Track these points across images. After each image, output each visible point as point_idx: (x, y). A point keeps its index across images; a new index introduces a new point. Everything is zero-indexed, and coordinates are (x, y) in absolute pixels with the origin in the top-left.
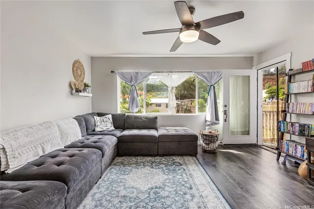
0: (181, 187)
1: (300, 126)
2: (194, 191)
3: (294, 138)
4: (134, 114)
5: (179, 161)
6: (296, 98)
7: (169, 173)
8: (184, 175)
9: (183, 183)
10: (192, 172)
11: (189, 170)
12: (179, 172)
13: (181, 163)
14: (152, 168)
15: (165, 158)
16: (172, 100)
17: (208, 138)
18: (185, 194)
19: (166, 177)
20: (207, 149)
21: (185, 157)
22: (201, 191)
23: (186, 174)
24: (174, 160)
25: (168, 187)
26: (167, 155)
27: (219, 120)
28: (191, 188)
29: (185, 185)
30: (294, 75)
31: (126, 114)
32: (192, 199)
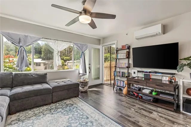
0: (81, 120)
1: (122, 72)
2: (90, 119)
3: (119, 78)
4: (22, 72)
5: (70, 103)
6: (119, 60)
7: (68, 113)
8: (79, 111)
9: (81, 116)
10: (82, 107)
11: (80, 107)
12: (74, 110)
13: (72, 104)
14: (52, 114)
15: (58, 104)
16: (58, 60)
17: (83, 84)
18: (87, 123)
19: (67, 117)
20: (83, 91)
21: (72, 99)
22: (94, 117)
23: (79, 110)
24: (65, 103)
25: (73, 123)
26: (59, 101)
27: (86, 73)
28: (88, 118)
29: (83, 117)
30: (118, 50)
31: (14, 73)
32: (93, 124)
